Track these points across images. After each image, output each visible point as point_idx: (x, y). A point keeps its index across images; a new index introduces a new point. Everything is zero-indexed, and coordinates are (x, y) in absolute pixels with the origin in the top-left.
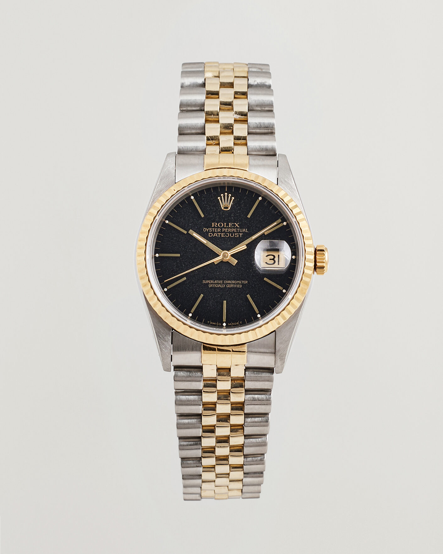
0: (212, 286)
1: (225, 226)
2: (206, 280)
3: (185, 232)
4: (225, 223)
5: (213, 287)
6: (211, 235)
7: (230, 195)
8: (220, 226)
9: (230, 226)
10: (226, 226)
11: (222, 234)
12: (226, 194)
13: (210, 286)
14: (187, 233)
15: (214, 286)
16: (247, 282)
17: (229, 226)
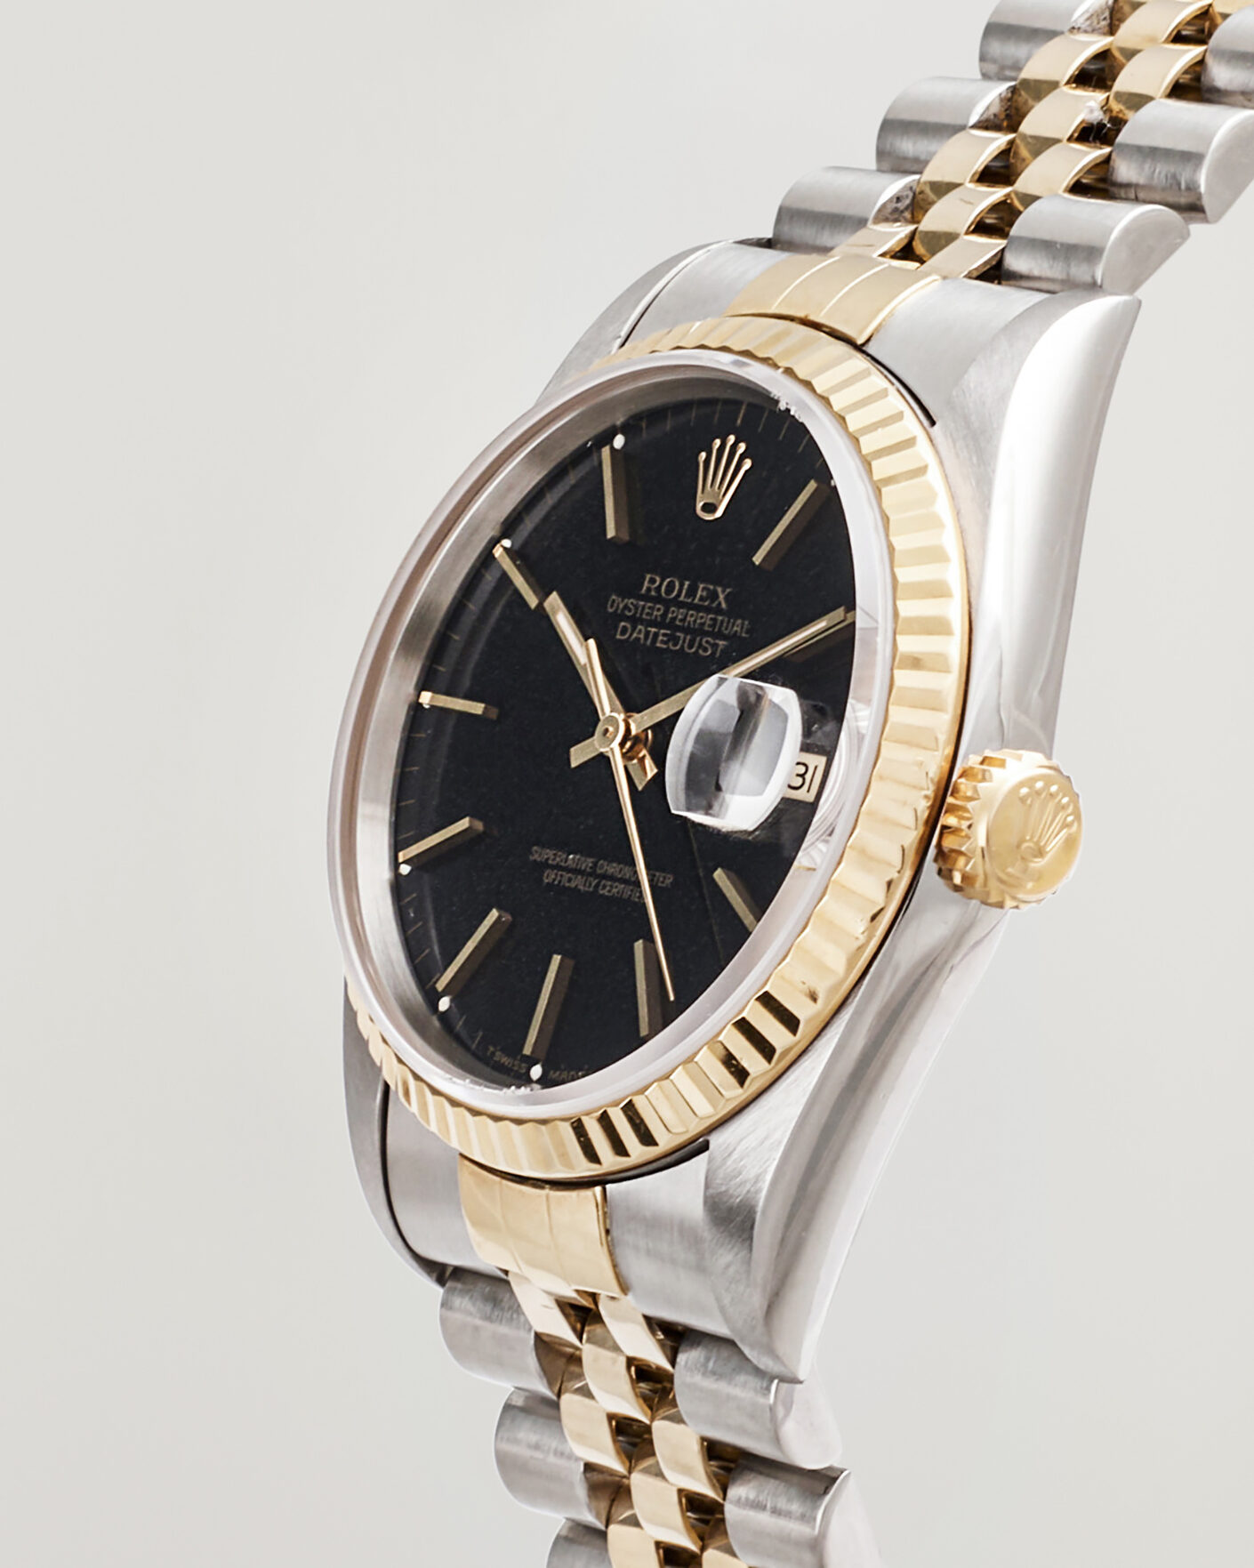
0: (554, 880)
1: (682, 598)
2: (543, 846)
3: (533, 601)
4: (687, 583)
5: (556, 882)
6: (624, 631)
7: (742, 447)
8: (666, 593)
9: (696, 601)
10: (685, 597)
11: (662, 631)
12: (732, 439)
13: (549, 877)
14: (540, 605)
15: (560, 882)
16: (669, 880)
17: (693, 600)
